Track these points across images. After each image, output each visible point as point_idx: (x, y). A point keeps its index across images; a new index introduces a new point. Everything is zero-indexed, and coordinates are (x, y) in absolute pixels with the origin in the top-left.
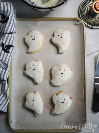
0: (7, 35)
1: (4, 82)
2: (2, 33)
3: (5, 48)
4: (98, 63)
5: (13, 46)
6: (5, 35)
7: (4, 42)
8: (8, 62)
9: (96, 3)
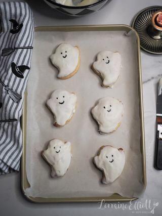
0: (20, 50)
1: (15, 122)
2: (13, 48)
3: (17, 70)
4: (160, 93)
5: (29, 68)
6: (17, 51)
7: (15, 62)
8: (21, 92)
9: (158, 15)
